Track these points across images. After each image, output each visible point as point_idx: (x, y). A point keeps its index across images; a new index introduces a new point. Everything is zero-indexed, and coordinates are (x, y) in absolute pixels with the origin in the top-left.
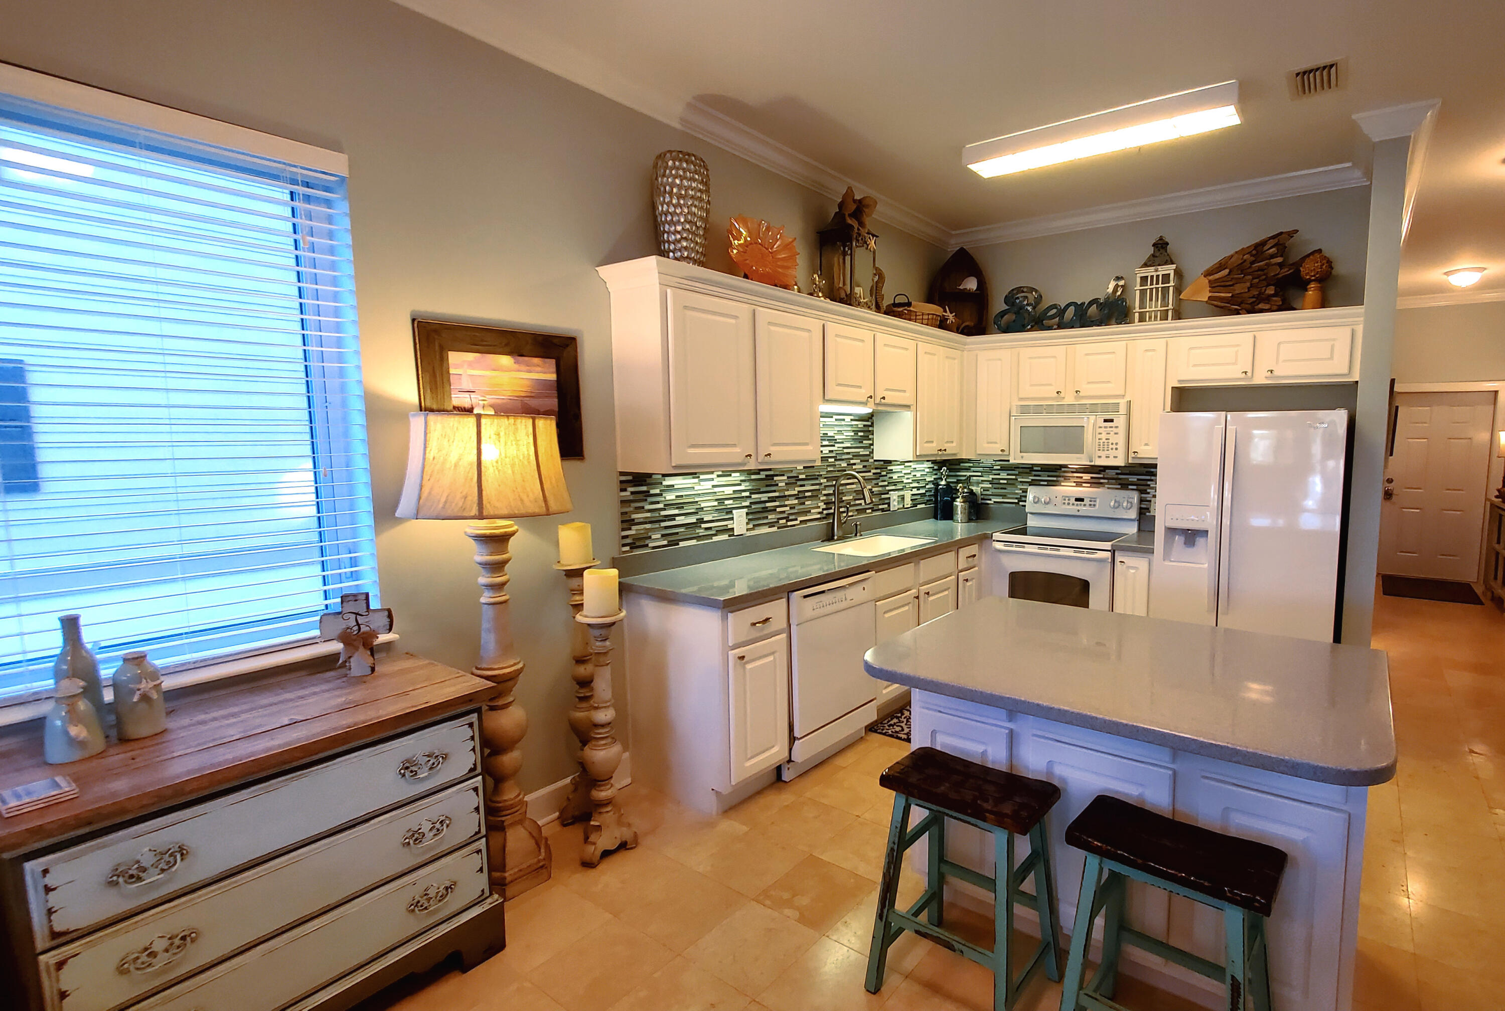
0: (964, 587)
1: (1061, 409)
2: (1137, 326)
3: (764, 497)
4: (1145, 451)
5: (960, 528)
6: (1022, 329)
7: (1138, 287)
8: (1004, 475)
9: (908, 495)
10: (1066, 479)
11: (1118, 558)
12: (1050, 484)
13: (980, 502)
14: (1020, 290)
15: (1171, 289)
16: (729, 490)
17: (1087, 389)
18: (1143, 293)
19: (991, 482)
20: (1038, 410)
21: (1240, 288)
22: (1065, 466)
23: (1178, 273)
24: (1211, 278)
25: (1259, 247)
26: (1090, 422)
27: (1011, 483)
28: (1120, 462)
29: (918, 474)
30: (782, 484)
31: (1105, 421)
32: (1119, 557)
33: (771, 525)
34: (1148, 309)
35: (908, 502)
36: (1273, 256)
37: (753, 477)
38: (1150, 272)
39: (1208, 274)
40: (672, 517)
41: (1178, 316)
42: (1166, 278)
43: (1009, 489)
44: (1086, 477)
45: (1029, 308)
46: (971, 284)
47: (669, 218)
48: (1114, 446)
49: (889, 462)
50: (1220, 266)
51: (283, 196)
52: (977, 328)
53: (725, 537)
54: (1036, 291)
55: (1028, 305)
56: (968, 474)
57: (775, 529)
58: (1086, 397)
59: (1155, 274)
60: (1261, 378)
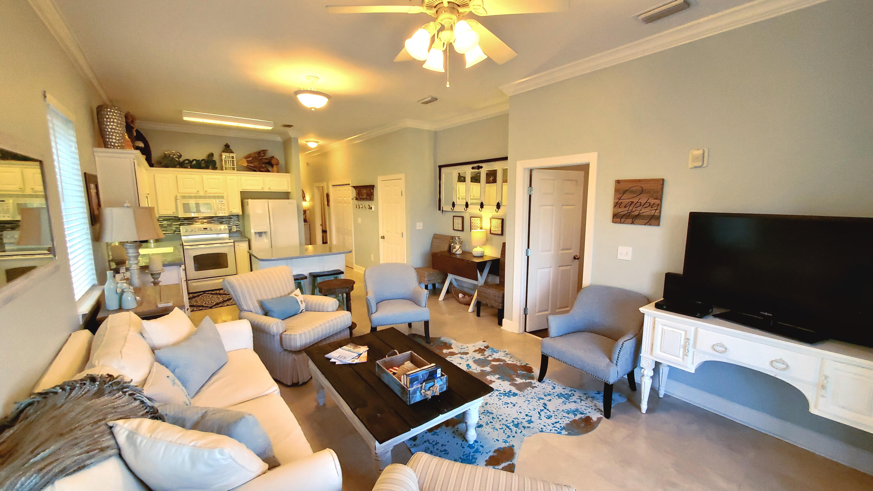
1: (196, 197)
2: (225, 171)
4: (234, 211)
6: (175, 167)
7: (219, 158)
8: (165, 222)
10: (196, 222)
12: (189, 224)
14: (171, 152)
15: (234, 161)
17: (209, 191)
18: (225, 161)
20: (190, 197)
21: (255, 164)
22: (196, 217)
24: (247, 159)
25: (259, 153)
26: (213, 202)
27: (170, 225)
31: (219, 201)
32: (236, 244)
34: (228, 166)
36: (262, 156)
38: (226, 154)
41: (238, 170)
42: (232, 157)
43: (169, 228)
44: (205, 221)
45: (177, 159)
46: (141, 144)
48: (224, 210)
50: (248, 156)
54: (179, 153)
55: (175, 158)
58: (210, 193)
59: (229, 155)
60: (266, 190)
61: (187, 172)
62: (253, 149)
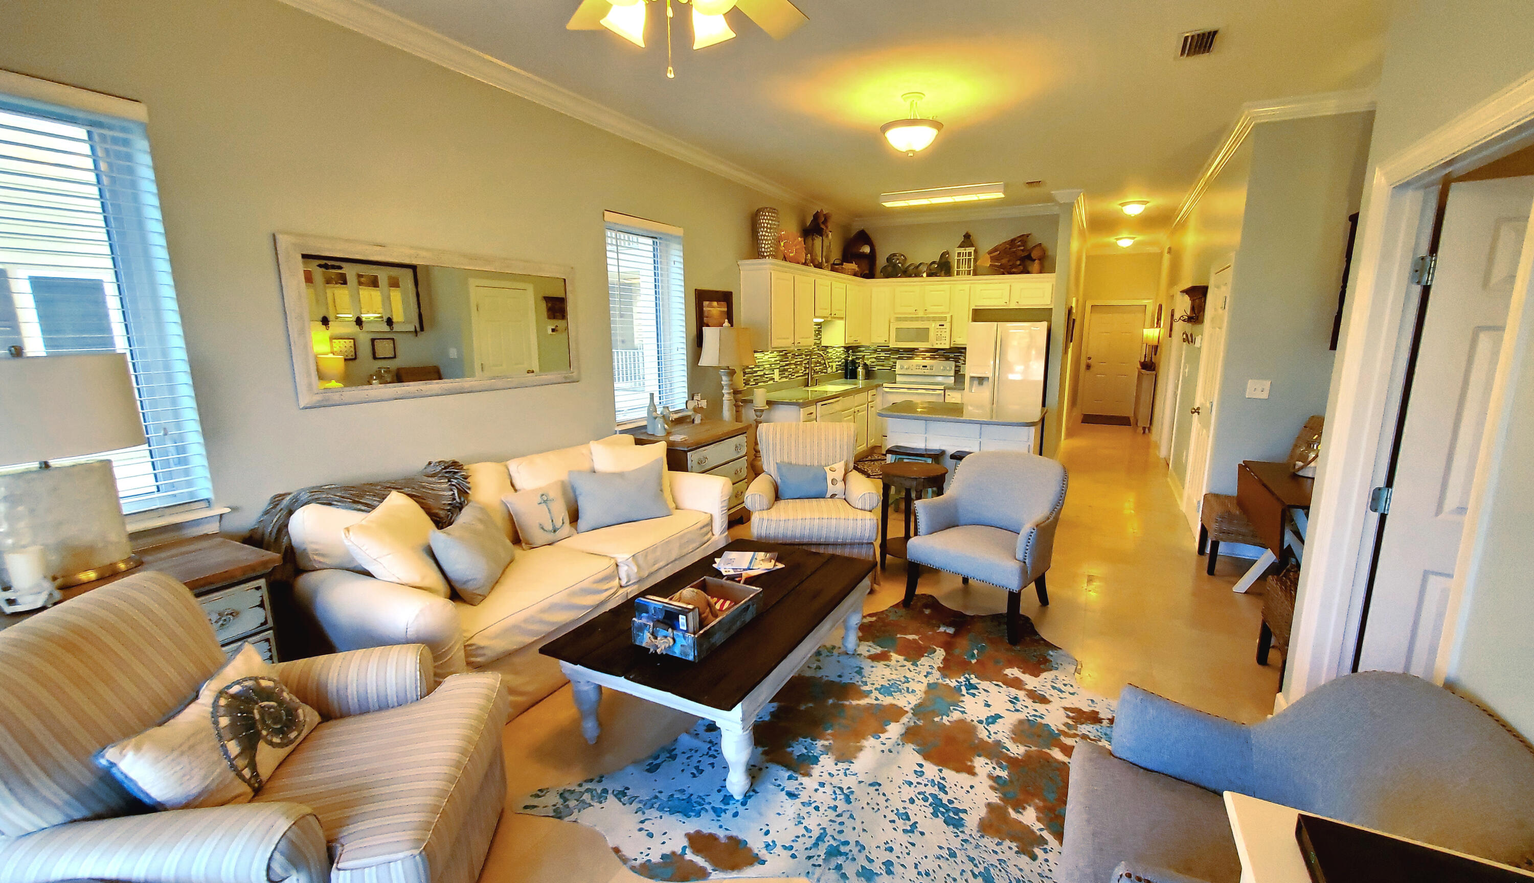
0: (871, 410)
1: (917, 319)
2: (955, 277)
3: (784, 363)
4: (959, 341)
5: (861, 382)
6: (896, 276)
7: (956, 258)
8: (883, 354)
9: (834, 365)
10: (917, 356)
11: (947, 393)
12: (909, 358)
13: (870, 369)
14: (894, 255)
15: (972, 260)
16: (773, 360)
17: (931, 309)
18: (958, 261)
19: (875, 358)
20: (905, 319)
21: (1004, 261)
22: (917, 349)
23: (975, 251)
24: (991, 255)
25: (1013, 241)
26: (933, 326)
27: (887, 359)
28: (947, 347)
29: (838, 354)
30: (790, 358)
31: (940, 325)
33: (786, 377)
34: (961, 269)
35: (834, 370)
36: (1019, 246)
37: (781, 354)
38: (962, 250)
39: (990, 253)
40: (756, 372)
41: (975, 274)
42: (970, 254)
43: (886, 362)
44: (928, 354)
45: (900, 265)
46: (867, 249)
47: (763, 238)
48: (944, 339)
49: (827, 347)
50: (995, 250)
51: (637, 239)
52: (870, 275)
53: (771, 382)
54: (904, 256)
55: (899, 263)
56: (863, 354)
57: (787, 379)
58: (932, 313)
59: (964, 252)
60: (1013, 306)
61: (912, 282)
62: (1003, 237)
